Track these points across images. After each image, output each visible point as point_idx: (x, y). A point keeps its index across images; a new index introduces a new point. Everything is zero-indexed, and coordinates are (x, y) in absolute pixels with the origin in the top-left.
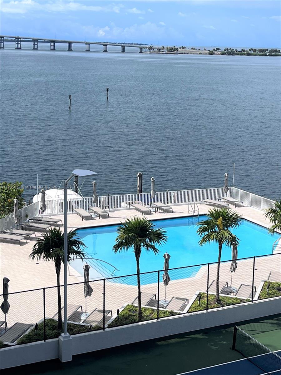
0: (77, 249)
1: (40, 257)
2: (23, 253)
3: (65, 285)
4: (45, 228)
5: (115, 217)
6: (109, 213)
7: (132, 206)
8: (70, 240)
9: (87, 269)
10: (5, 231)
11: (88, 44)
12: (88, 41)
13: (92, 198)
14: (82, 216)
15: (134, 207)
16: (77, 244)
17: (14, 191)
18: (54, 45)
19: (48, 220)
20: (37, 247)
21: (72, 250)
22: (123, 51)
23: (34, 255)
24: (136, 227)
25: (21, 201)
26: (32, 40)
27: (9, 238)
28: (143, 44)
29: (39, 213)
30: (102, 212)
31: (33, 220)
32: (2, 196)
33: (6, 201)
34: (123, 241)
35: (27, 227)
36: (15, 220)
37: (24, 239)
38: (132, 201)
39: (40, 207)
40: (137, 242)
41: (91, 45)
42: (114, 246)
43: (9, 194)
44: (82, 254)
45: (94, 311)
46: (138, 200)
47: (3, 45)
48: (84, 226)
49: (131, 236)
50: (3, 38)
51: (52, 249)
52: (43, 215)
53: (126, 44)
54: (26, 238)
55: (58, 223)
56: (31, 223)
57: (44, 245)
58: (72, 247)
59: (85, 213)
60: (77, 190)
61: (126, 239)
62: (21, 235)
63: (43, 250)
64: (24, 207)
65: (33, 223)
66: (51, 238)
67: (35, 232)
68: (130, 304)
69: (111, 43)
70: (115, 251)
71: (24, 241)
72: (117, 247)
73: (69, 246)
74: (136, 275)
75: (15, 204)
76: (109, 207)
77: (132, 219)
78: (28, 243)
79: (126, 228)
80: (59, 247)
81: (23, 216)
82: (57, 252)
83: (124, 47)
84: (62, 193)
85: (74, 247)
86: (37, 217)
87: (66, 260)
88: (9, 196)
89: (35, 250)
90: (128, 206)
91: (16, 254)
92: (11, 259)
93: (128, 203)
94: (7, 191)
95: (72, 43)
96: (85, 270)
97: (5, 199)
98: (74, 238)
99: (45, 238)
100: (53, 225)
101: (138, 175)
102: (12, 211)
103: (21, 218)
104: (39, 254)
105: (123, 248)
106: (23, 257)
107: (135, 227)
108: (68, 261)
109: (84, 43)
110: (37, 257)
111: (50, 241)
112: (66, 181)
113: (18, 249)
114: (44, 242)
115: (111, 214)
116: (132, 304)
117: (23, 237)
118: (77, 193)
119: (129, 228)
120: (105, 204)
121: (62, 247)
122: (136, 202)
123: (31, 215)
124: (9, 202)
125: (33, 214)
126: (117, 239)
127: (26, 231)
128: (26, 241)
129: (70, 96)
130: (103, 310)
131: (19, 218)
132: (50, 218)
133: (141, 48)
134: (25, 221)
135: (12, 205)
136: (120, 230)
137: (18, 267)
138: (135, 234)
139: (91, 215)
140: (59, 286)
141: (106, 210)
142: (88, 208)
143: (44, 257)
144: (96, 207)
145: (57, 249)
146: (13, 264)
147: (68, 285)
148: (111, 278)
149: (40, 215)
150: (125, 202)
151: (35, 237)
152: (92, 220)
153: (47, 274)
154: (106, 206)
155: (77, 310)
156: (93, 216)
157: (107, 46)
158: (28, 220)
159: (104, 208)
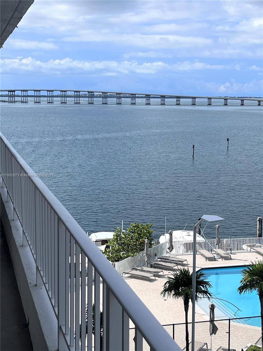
0: (204, 289)
1: (170, 294)
2: (152, 290)
3: (193, 323)
4: (172, 266)
5: (237, 259)
6: (231, 255)
7: (254, 249)
8: (198, 280)
9: (212, 308)
10: (136, 268)
11: (210, 99)
12: (209, 96)
13: (215, 241)
14: (206, 257)
15: (255, 250)
16: (204, 285)
17: (145, 232)
18: (180, 101)
19: (175, 260)
20: (167, 285)
21: (200, 290)
22: (242, 105)
23: (165, 293)
24: (261, 271)
25: (151, 242)
26: (160, 96)
27: (140, 274)
28: (261, 97)
29: (166, 253)
30: (224, 254)
31: (161, 259)
32: (134, 236)
33: (137, 241)
34: (248, 283)
35: (155, 265)
36: (146, 258)
37: (154, 276)
38: (253, 244)
39: (167, 248)
40: (261, 285)
41: (212, 100)
42: (239, 288)
43: (141, 234)
44: (209, 294)
45: (219, 349)
46: (259, 243)
47: (135, 101)
48: (207, 267)
49: (255, 279)
50: (135, 95)
51: (182, 288)
52: (170, 255)
53: (245, 97)
54: (155, 276)
55: (184, 263)
56: (160, 261)
57: (174, 283)
58: (200, 287)
59: (209, 254)
60: (200, 232)
61: (250, 281)
62: (150, 272)
63: (173, 288)
64: (153, 246)
65: (161, 261)
66: (180, 278)
67: (163, 270)
68: (254, 345)
69: (230, 97)
70: (240, 292)
71: (153, 278)
72: (241, 289)
73: (197, 285)
74: (260, 317)
75: (146, 244)
76: (231, 249)
77: (255, 262)
78: (157, 280)
79: (250, 271)
80: (188, 287)
81: (152, 255)
82: (186, 291)
83: (243, 100)
84: (186, 235)
85: (201, 287)
86: (165, 256)
87: (195, 299)
88: (140, 236)
89: (165, 288)
90: (250, 248)
91: (146, 290)
92: (142, 294)
93: (249, 245)
94: (138, 231)
95: (195, 98)
96: (211, 309)
97: (137, 238)
98: (201, 278)
99: (175, 277)
100: (180, 264)
101: (258, 219)
102: (143, 250)
103: (151, 256)
104: (170, 292)
105: (247, 290)
106: (153, 293)
107: (259, 270)
108: (196, 299)
109: (207, 98)
110: (167, 295)
111: (180, 280)
112: (195, 225)
113: (148, 285)
114: (174, 281)
115: (233, 256)
116: (255, 345)
117: (153, 275)
118: (200, 235)
119: (254, 271)
120: (227, 247)
121: (191, 286)
122: (257, 245)
123: (159, 254)
124: (140, 242)
125: (161, 253)
126: (242, 282)
127: (155, 269)
128: (155, 279)
129: (194, 146)
130: (228, 348)
131: (149, 256)
132: (176, 257)
133: (259, 101)
134: (154, 260)
135: (143, 244)
136: (244, 273)
137: (148, 303)
138: (259, 277)
139: (214, 257)
140: (187, 323)
141: (228, 252)
142: (212, 250)
143: (174, 295)
144: (219, 248)
145: (186, 288)
146: (143, 299)
147: (196, 322)
148: (235, 319)
149: (167, 254)
150: (247, 244)
151: (163, 274)
152: (215, 261)
153: (174, 310)
154: (228, 248)
155: (203, 347)
156: (216, 258)
157: (227, 100)
158: (156, 258)
159: (226, 250)
